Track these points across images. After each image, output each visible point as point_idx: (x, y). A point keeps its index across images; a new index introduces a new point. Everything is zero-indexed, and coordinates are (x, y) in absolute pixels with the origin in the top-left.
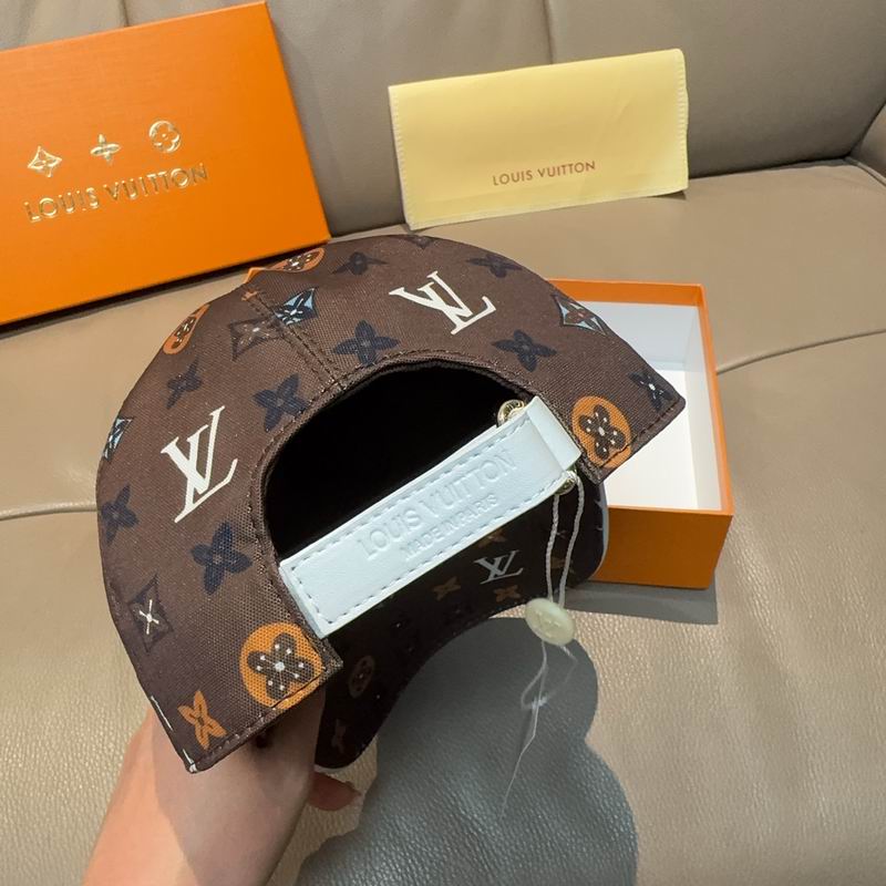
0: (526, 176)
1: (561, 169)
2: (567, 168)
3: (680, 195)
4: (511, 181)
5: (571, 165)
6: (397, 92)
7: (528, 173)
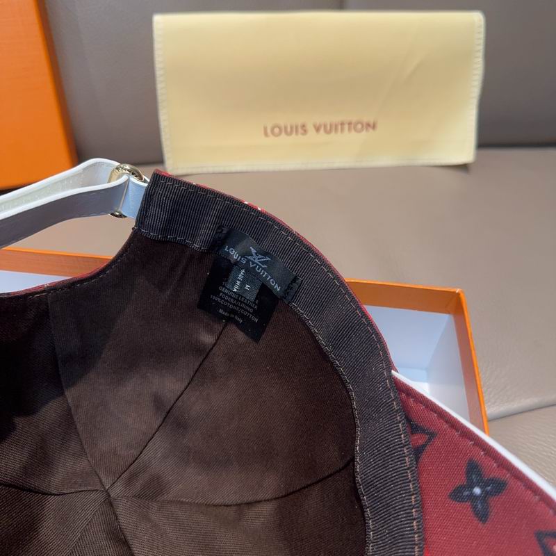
0: (300, 130)
1: (339, 127)
2: (346, 127)
3: (464, 167)
4: (283, 133)
5: (350, 124)
6: (162, 23)
7: (303, 126)
